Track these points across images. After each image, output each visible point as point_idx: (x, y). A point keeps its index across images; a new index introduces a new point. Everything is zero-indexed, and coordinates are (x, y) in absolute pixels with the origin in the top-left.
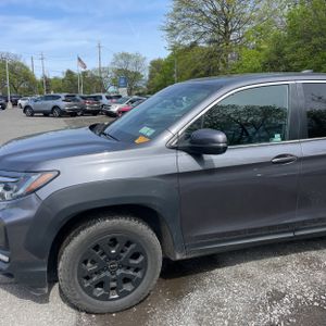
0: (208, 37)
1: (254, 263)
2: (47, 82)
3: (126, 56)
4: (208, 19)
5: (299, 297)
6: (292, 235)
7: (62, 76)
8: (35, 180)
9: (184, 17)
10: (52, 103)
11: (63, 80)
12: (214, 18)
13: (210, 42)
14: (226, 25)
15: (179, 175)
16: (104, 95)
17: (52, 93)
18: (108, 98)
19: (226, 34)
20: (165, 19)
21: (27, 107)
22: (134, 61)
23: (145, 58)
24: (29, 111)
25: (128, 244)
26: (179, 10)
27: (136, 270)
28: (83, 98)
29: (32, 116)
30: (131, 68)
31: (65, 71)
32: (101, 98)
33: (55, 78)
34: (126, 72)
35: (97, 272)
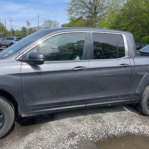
0: (87, 14)
1: (69, 119)
3: (50, 22)
4: (87, 6)
5: (84, 136)
6: (85, 105)
7: (20, 30)
9: (76, 5)
11: (21, 32)
12: (90, 6)
13: (88, 17)
14: (95, 9)
19: (95, 14)
20: (67, 6)
22: (54, 24)
23: (59, 23)
26: (74, 1)
31: (22, 27)
33: (17, 31)
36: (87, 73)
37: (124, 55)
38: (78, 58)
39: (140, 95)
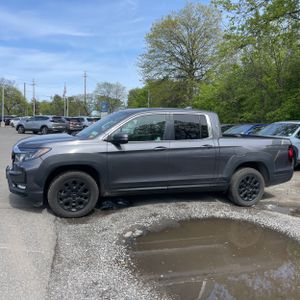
0: (177, 73)
2: (36, 105)
3: (108, 85)
7: (50, 100)
8: (40, 152)
10: (41, 123)
12: (181, 58)
13: (178, 77)
14: (191, 63)
15: (107, 153)
16: (85, 118)
17: (41, 115)
18: (89, 120)
19: (191, 72)
20: (141, 58)
21: (19, 126)
22: (114, 89)
23: (124, 88)
24: (21, 129)
25: (82, 184)
26: (154, 51)
27: (86, 198)
28: (68, 120)
29: (24, 133)
30: (112, 95)
32: (83, 120)
33: (44, 102)
34: (108, 99)
35: (66, 197)
36: (168, 153)
37: (207, 136)
38: (159, 139)
39: (228, 180)
